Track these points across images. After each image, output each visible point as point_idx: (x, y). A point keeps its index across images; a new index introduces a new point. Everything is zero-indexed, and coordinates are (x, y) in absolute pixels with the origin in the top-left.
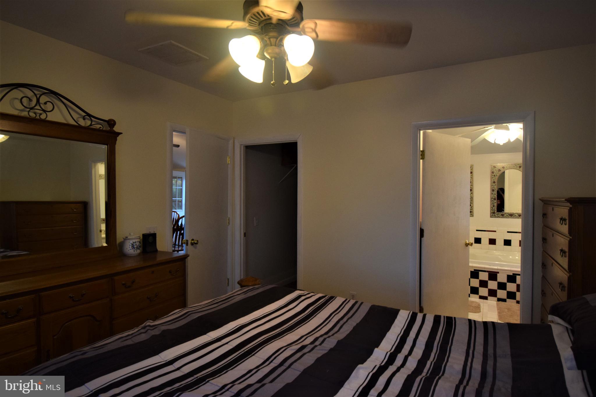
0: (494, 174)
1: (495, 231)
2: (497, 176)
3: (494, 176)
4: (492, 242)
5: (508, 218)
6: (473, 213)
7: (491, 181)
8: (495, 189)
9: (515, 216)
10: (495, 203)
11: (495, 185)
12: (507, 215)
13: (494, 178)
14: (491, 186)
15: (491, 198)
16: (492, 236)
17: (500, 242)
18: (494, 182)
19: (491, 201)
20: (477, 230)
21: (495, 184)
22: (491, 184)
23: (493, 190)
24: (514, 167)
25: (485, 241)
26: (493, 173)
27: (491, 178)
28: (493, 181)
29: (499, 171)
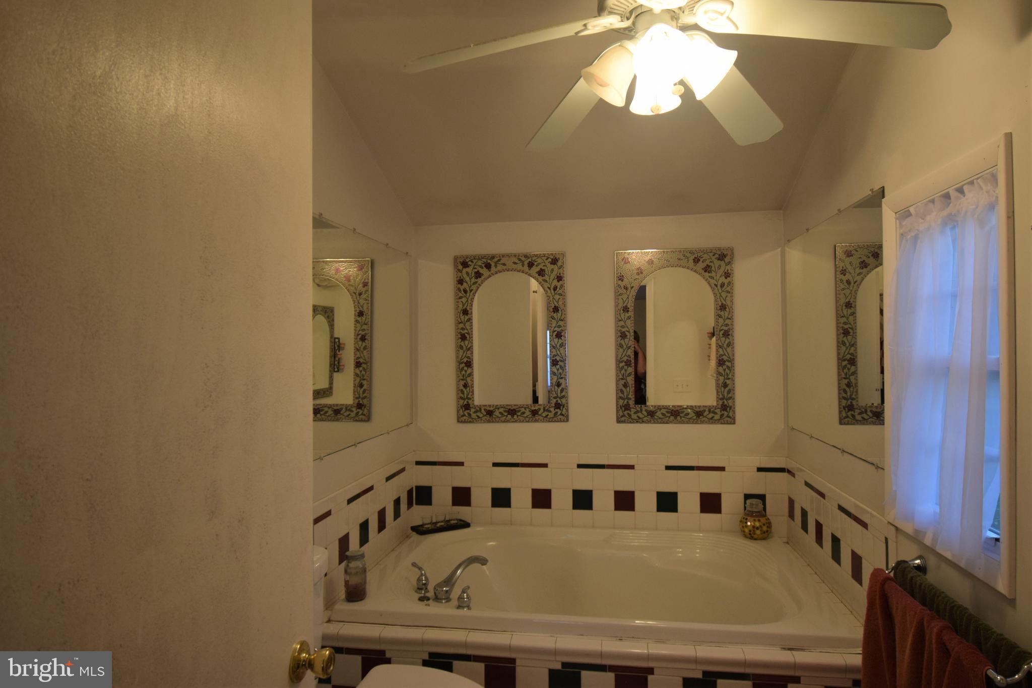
0: (626, 282)
1: (632, 467)
2: (632, 288)
3: (626, 288)
4: (624, 501)
5: (667, 423)
6: (567, 410)
7: (616, 306)
8: (628, 332)
9: (687, 414)
10: (629, 375)
11: (629, 318)
12: (663, 414)
13: (625, 297)
14: (618, 320)
15: (618, 361)
16: (623, 481)
17: (646, 501)
18: (626, 309)
19: (619, 369)
20: (580, 466)
21: (627, 315)
22: (616, 314)
23: (623, 336)
24: (679, 259)
25: (603, 500)
26: (621, 278)
27: (618, 295)
28: (621, 305)
29: (638, 274)
